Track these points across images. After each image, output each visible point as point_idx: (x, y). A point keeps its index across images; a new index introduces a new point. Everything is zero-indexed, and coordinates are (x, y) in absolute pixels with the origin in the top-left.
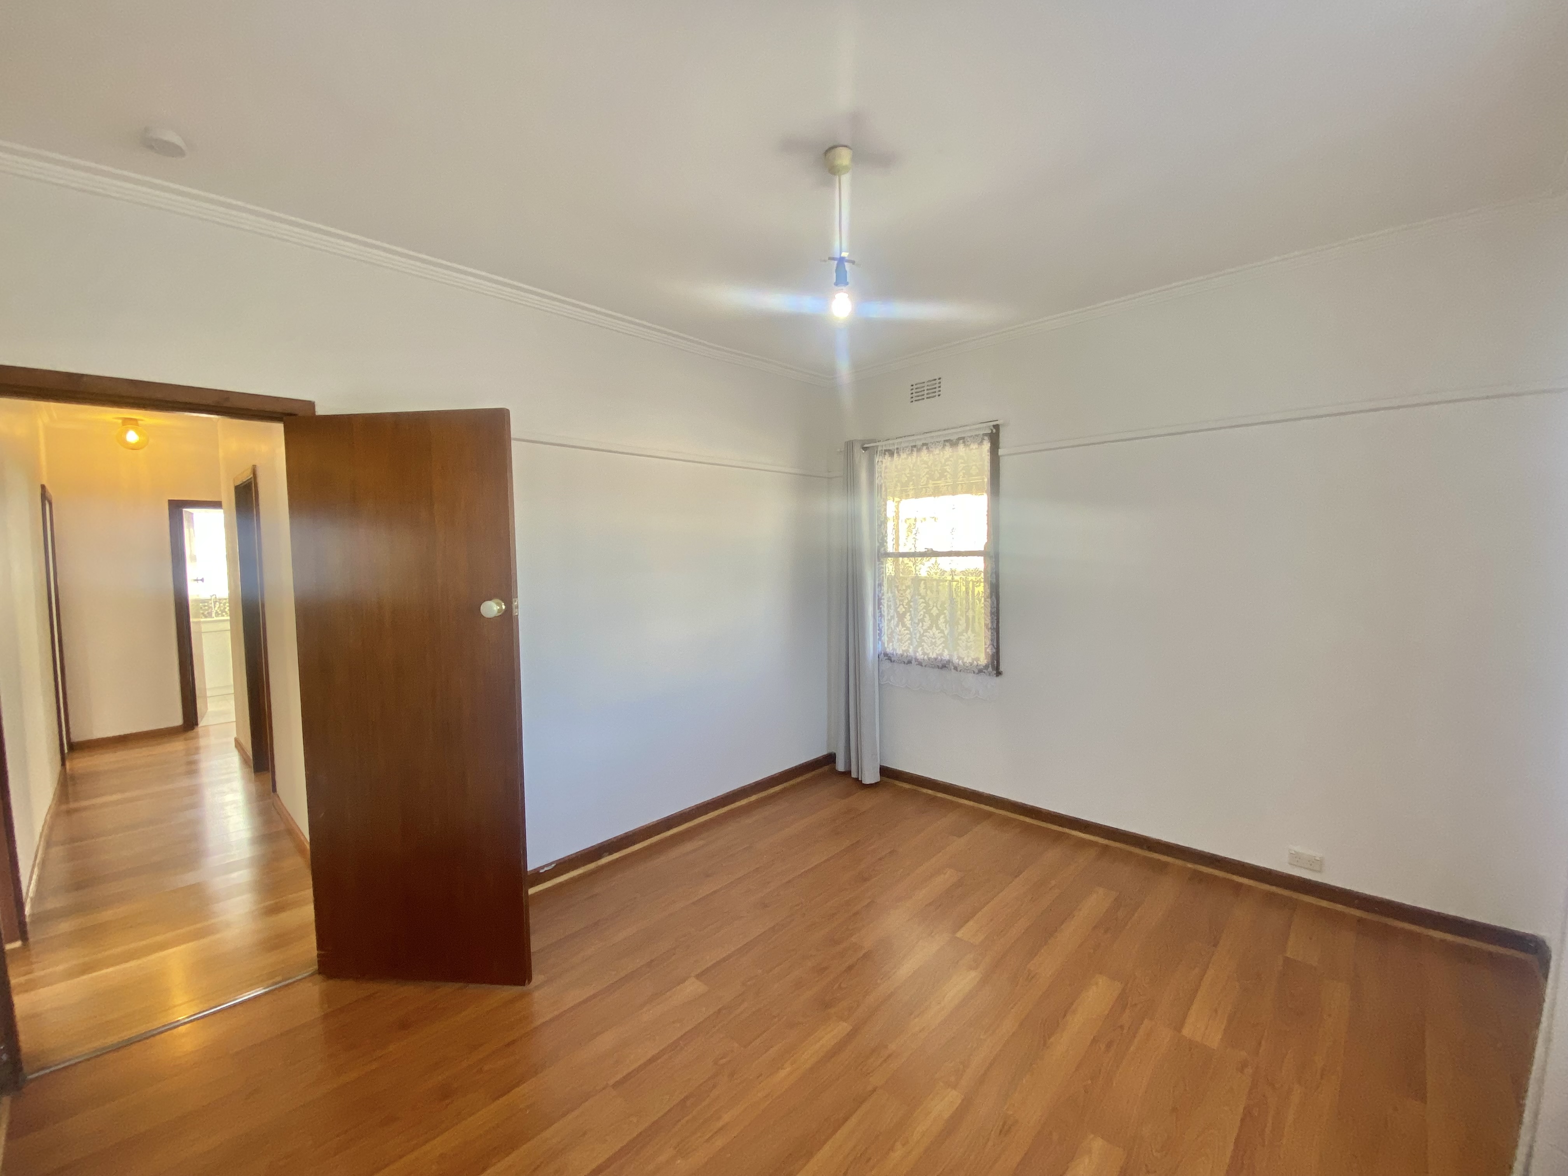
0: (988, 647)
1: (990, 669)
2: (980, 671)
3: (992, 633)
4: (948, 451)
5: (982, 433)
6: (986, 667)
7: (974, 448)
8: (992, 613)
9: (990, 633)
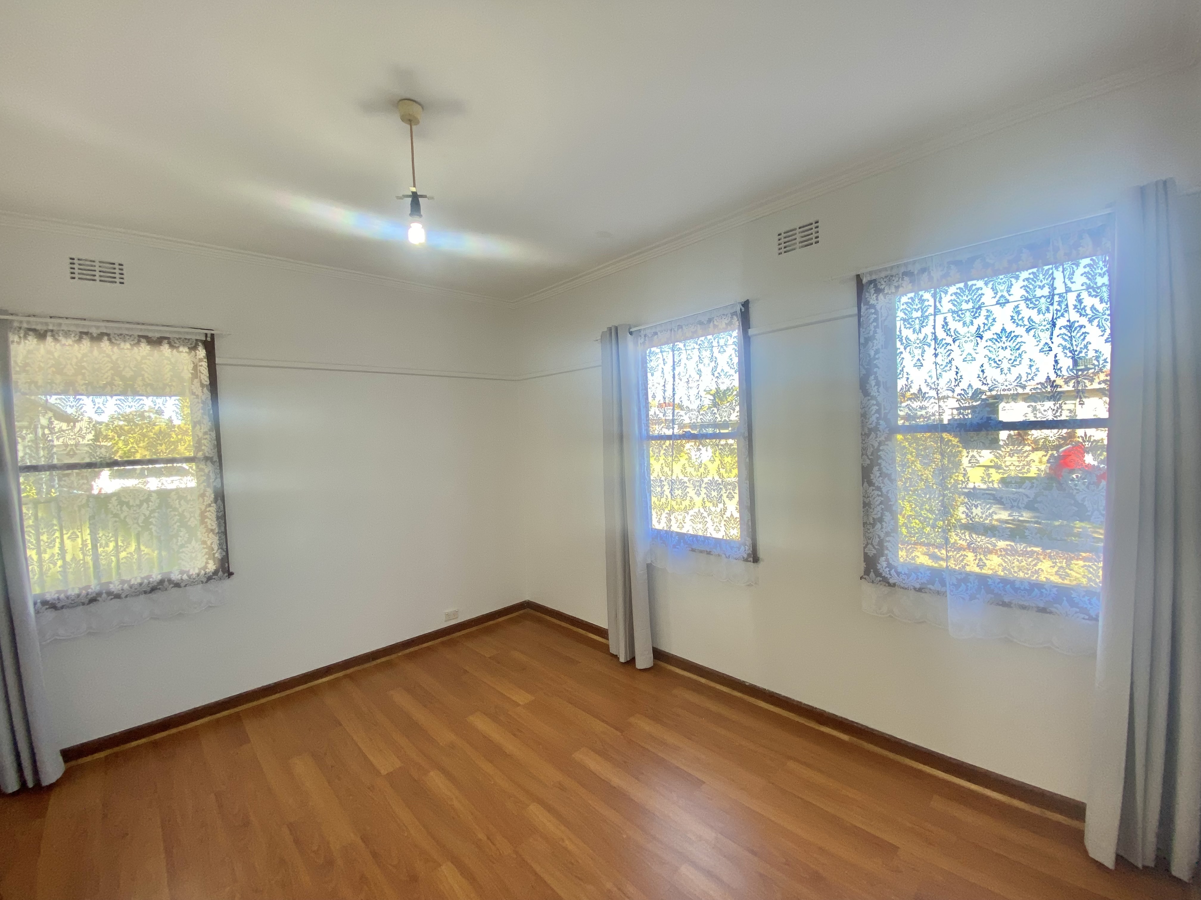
0: (217, 552)
1: (220, 573)
2: (209, 579)
3: (219, 537)
4: (145, 349)
5: (194, 337)
6: (216, 573)
7: (184, 351)
8: (218, 518)
9: (217, 538)
